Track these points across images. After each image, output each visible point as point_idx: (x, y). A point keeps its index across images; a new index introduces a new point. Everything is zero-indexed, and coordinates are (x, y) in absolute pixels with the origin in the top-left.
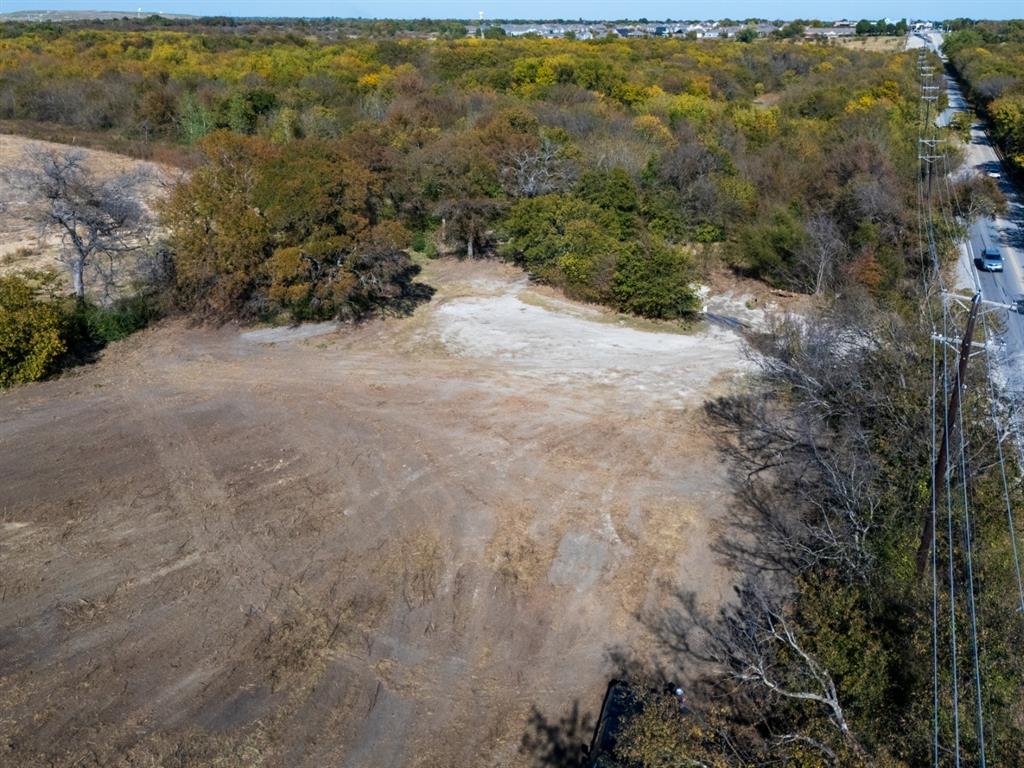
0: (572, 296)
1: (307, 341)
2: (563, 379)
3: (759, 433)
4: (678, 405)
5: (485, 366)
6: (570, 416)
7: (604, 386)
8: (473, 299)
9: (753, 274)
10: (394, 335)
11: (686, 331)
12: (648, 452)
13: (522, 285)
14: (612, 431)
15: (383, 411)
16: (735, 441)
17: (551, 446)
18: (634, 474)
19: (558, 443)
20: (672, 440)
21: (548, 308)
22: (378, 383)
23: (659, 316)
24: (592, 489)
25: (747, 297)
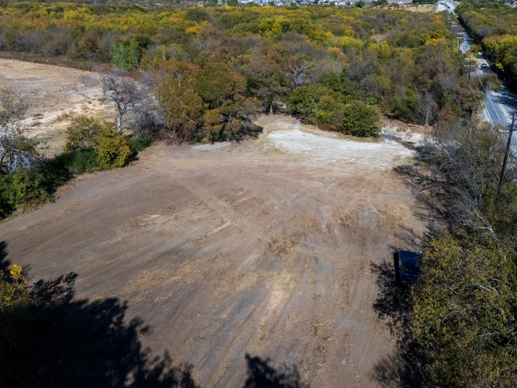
0: (323, 129)
1: (222, 149)
2: (333, 161)
3: (417, 178)
4: (384, 169)
5: (298, 158)
6: (343, 174)
7: (350, 163)
8: (281, 131)
9: (396, 117)
10: (257, 146)
11: (375, 141)
12: (379, 186)
13: (298, 125)
14: (361, 179)
15: (269, 174)
16: (410, 181)
17: (340, 185)
18: (376, 192)
19: (342, 183)
20: (386, 181)
21: (315, 134)
22: (261, 164)
23: (363, 136)
24: (363, 198)
25: (396, 127)
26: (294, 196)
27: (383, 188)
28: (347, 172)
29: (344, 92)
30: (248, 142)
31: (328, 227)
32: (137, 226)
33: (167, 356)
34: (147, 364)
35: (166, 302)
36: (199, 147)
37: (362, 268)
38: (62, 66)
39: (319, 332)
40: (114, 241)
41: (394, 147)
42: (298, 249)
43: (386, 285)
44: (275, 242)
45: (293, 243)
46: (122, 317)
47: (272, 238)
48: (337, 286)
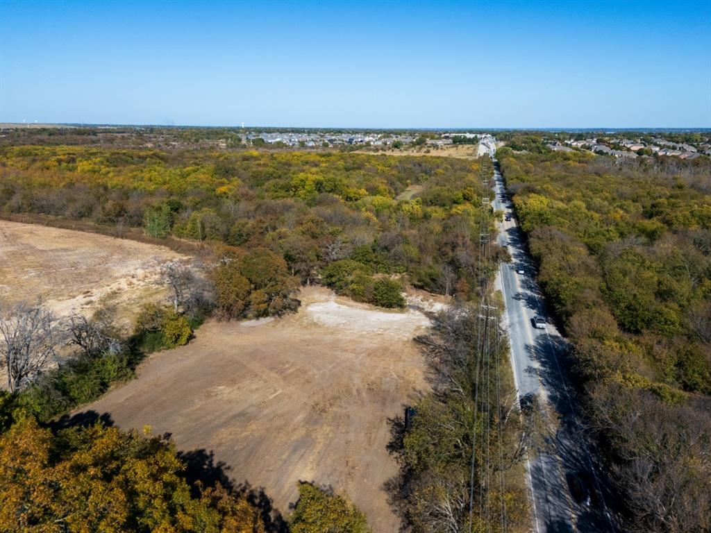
0: (356, 300)
1: (267, 325)
2: (365, 333)
3: (432, 347)
4: (405, 339)
5: (334, 331)
6: (371, 345)
7: (379, 334)
8: (318, 304)
9: (422, 288)
10: (297, 320)
11: (402, 312)
12: (400, 354)
13: (333, 297)
14: (386, 349)
15: (310, 348)
16: (425, 349)
17: (369, 355)
18: (398, 361)
19: (371, 353)
20: (406, 350)
21: (348, 306)
22: (302, 338)
23: (391, 307)
24: (387, 366)
25: (421, 297)
26: (331, 366)
27: (403, 357)
28: (375, 344)
29: (376, 262)
30: (288, 317)
31: (358, 391)
32: (209, 395)
33: (247, 483)
34: (234, 488)
35: (242, 449)
36: (245, 323)
37: (381, 421)
38: (90, 232)
39: (350, 464)
40: (195, 408)
41: (417, 317)
42: (335, 409)
43: (397, 432)
44: (317, 404)
45: (331, 405)
46: (212, 461)
47: (314, 402)
48: (363, 434)
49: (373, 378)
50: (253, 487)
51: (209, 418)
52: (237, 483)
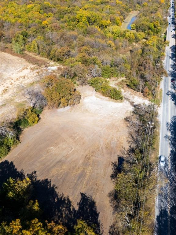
4: (121, 119)
6: (108, 122)
7: (111, 116)
8: (88, 97)
11: (121, 102)
14: (114, 125)
19: (108, 127)
20: (121, 125)
22: (82, 119)
24: (113, 134)
27: (120, 129)
29: (112, 73)
35: (61, 178)
36: (60, 110)
37: (109, 163)
39: (98, 185)
40: (43, 158)
41: (127, 105)
42: (93, 158)
43: (115, 169)
44: (87, 155)
46: (50, 184)
49: (108, 141)
50: (65, 196)
51: (49, 163)
52: (59, 194)
